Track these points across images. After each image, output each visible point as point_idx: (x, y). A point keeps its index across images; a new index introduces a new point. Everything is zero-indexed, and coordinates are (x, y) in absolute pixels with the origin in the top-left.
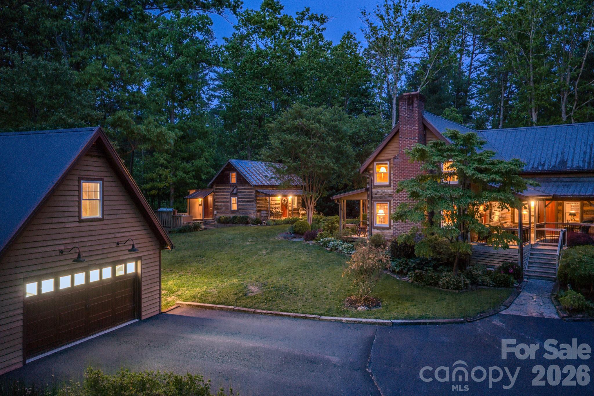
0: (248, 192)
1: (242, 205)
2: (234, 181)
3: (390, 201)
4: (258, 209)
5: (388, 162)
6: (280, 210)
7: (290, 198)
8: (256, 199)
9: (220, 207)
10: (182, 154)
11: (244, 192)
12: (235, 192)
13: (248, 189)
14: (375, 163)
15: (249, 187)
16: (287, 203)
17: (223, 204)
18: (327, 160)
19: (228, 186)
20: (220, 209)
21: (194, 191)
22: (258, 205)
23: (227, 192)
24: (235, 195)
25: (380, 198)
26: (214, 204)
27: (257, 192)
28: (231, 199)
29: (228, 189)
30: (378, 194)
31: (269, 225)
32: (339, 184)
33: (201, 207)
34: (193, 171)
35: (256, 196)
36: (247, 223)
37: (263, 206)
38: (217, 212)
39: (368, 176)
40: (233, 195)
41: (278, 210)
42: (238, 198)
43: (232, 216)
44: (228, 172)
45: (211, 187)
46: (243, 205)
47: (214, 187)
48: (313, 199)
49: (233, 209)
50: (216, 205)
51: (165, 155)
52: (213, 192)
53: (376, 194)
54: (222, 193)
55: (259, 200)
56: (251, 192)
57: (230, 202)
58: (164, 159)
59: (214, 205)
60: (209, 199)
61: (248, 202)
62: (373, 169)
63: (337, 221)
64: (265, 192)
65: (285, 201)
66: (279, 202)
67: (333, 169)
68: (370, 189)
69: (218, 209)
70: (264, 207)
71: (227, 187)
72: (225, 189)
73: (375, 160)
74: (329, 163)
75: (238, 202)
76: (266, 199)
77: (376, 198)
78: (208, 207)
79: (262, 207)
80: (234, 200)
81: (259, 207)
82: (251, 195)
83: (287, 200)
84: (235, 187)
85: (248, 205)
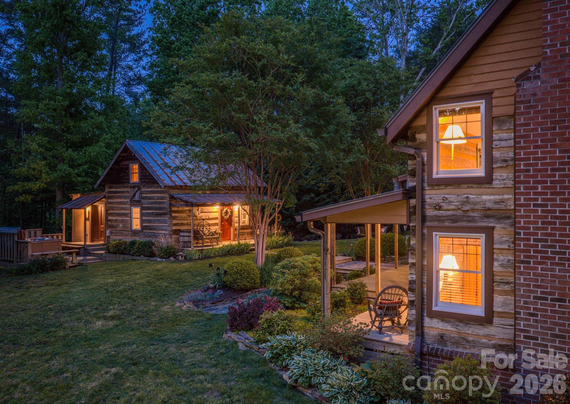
0: (158, 198)
1: (149, 221)
2: (135, 178)
3: (489, 232)
4: (174, 228)
5: (482, 104)
6: (216, 229)
7: (236, 208)
8: (171, 211)
9: (114, 224)
10: (69, 136)
11: (150, 198)
12: (137, 198)
13: (157, 192)
14: (436, 109)
15: (159, 189)
16: (231, 216)
17: (119, 218)
18: (294, 128)
19: (127, 187)
20: (115, 227)
21: (79, 195)
22: (175, 222)
23: (125, 197)
24: (137, 203)
25: (454, 219)
26: (106, 218)
27: (172, 197)
28: (130, 210)
29: (128, 192)
30: (445, 207)
31: (191, 260)
32: (320, 184)
33: (88, 224)
34: (86, 163)
35: (171, 205)
36: (152, 255)
37: (184, 222)
38: (111, 233)
39: (412, 151)
40: (135, 203)
41: (213, 229)
42: (142, 209)
43: (130, 240)
44: (126, 163)
45: (102, 187)
47: (107, 190)
48: (267, 213)
49: (134, 227)
50: (110, 220)
51: (39, 138)
52: (104, 197)
53: (438, 207)
54: (118, 200)
55: (175, 212)
56: (163, 198)
57: (130, 215)
58: (39, 144)
59: (107, 220)
60: (99, 208)
61: (158, 215)
62: (428, 129)
63: (316, 270)
64: (185, 198)
65: (227, 213)
66: (217, 215)
67: (309, 149)
68: (418, 193)
69: (111, 227)
70: (186, 225)
71: (126, 190)
72: (123, 192)
73: (433, 99)
74: (297, 135)
75: (142, 215)
77: (438, 219)
78: (98, 223)
79: (182, 224)
80: (136, 212)
81: (176, 225)
82: (162, 203)
83: (232, 212)
84: (136, 189)
85: (158, 221)
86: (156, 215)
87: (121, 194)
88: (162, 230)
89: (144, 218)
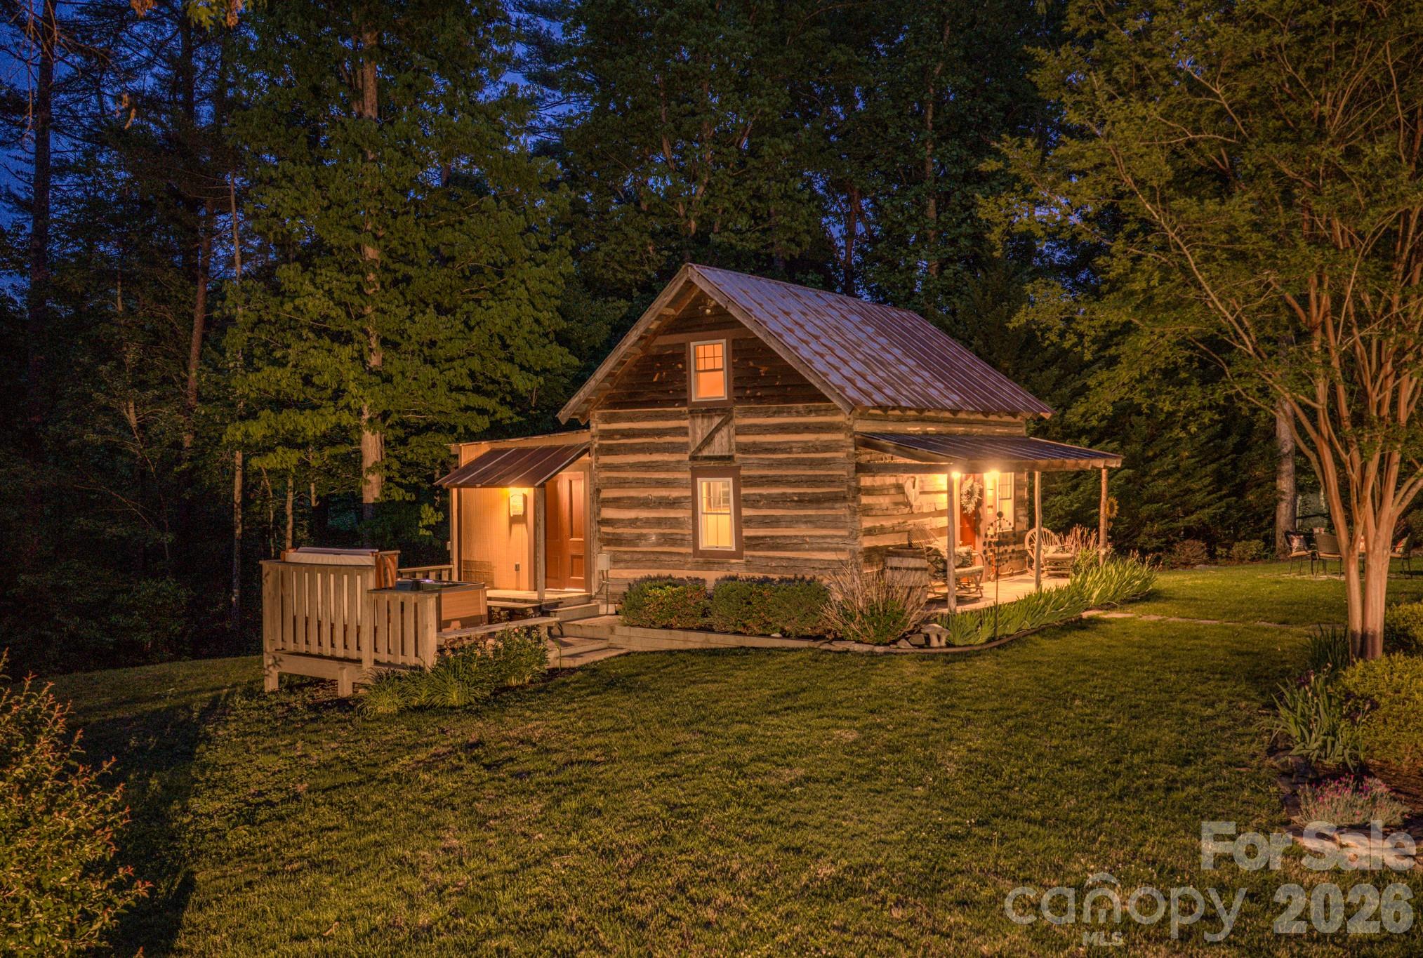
0: (807, 448)
2: (711, 388)
4: (868, 542)
7: (991, 480)
8: (858, 490)
9: (627, 533)
11: (775, 449)
12: (720, 447)
16: (979, 504)
17: (644, 515)
19: (680, 416)
20: (631, 542)
21: (483, 449)
22: (868, 523)
23: (672, 448)
24: (722, 466)
26: (594, 513)
27: (862, 443)
28: (693, 488)
29: (683, 431)
33: (523, 534)
35: (859, 469)
37: (887, 523)
38: (615, 561)
42: (740, 482)
43: (711, 577)
44: (679, 339)
46: (774, 522)
47: (596, 426)
49: (706, 543)
50: (607, 522)
52: (591, 450)
54: (643, 459)
55: (871, 492)
56: (827, 447)
57: (692, 505)
59: (597, 521)
60: (565, 489)
61: (804, 502)
65: (971, 495)
66: (952, 502)
69: (615, 542)
70: (893, 530)
72: (660, 433)
75: (740, 504)
76: (900, 488)
78: (560, 531)
79: (882, 531)
80: (713, 493)
81: (870, 532)
82: (825, 463)
83: (981, 492)
84: (717, 420)
85: (808, 521)
86: (800, 501)
87: (656, 440)
88: (826, 550)
89: (746, 512)
